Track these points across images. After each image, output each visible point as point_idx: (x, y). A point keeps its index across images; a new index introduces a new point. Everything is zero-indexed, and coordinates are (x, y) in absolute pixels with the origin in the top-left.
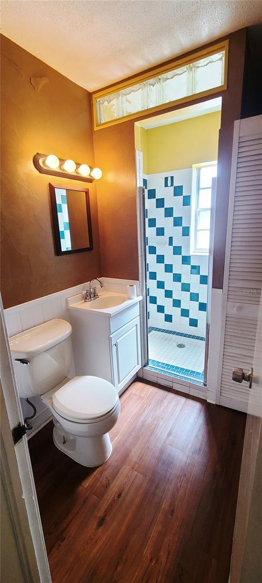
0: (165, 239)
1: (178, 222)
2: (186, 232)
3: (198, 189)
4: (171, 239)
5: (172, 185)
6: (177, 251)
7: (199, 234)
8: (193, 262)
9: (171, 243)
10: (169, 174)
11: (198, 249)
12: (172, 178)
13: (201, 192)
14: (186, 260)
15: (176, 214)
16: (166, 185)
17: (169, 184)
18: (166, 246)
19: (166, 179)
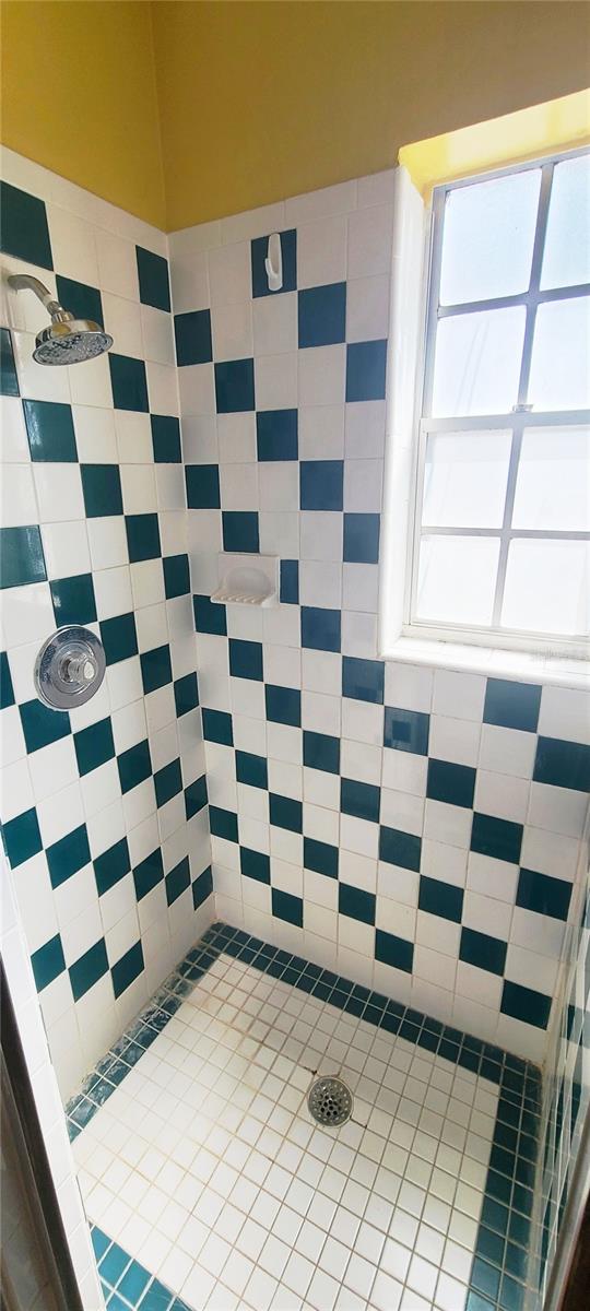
0: (263, 567)
1: (322, 486)
2: (362, 542)
3: (431, 312)
4: (290, 571)
5: (289, 282)
6: (320, 630)
7: (430, 547)
8: (400, 695)
9: (289, 593)
10: (268, 221)
11: (420, 624)
12: (289, 239)
13: (444, 326)
14: (363, 681)
15: (313, 445)
16: (260, 287)
17: (275, 278)
18: (266, 604)
19: (259, 248)
